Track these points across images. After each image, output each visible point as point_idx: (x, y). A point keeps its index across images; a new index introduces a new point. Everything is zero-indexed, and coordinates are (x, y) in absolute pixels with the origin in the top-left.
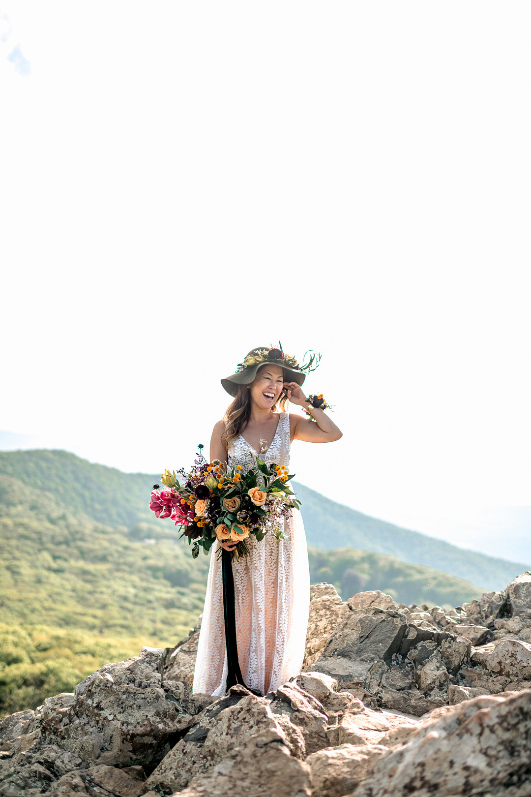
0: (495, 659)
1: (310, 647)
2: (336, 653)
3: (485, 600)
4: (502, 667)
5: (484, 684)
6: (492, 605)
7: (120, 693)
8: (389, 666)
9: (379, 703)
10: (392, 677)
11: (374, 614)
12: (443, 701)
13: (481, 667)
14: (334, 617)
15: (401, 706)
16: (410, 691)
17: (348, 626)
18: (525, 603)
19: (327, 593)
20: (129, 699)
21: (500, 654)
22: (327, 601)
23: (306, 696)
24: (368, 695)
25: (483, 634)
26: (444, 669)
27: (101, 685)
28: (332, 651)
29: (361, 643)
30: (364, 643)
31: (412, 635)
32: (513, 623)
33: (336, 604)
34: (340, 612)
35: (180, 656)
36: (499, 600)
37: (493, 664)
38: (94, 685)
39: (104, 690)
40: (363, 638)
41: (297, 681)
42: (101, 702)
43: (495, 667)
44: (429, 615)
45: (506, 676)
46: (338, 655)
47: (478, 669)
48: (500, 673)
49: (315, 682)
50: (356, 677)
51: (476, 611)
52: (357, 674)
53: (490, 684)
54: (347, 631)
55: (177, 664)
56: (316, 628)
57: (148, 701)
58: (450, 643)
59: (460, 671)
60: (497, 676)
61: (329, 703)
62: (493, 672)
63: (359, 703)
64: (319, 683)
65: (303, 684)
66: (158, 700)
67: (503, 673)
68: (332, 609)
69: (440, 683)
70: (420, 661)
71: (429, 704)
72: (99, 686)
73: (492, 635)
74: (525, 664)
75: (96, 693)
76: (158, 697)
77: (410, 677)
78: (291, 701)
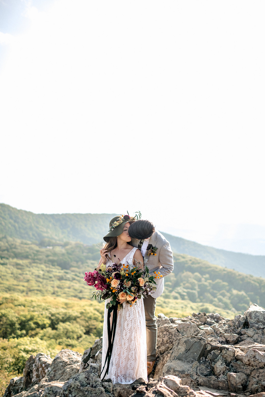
0: (246, 358)
1: (161, 351)
2: (175, 358)
3: (236, 319)
4: (250, 362)
5: (242, 370)
6: (239, 323)
7: (84, 391)
8: (200, 363)
9: (197, 384)
10: (201, 369)
11: (191, 338)
12: (225, 381)
13: (240, 361)
14: (171, 336)
15: (207, 385)
16: (211, 377)
17: (180, 344)
18: (255, 321)
19: (166, 323)
20: (89, 394)
21: (249, 356)
22: (167, 327)
23: (170, 391)
24: (193, 381)
25: (237, 339)
26: (224, 365)
27: (75, 387)
28: (173, 357)
29: (186, 353)
30: (188, 353)
31: (209, 348)
32: (250, 332)
33: (171, 329)
34: (173, 333)
35: (100, 356)
36: (243, 320)
37: (246, 360)
38: (72, 387)
39: (77, 390)
40: (187, 351)
41: (164, 381)
42: (76, 396)
43: (247, 362)
44: (212, 329)
45: (252, 366)
46: (176, 359)
47: (239, 363)
48: (249, 365)
49: (172, 382)
50: (186, 371)
51: (232, 325)
52: (187, 370)
53: (245, 370)
54: (179, 346)
55: (99, 360)
56: (163, 341)
57: (97, 395)
58: (226, 351)
59: (231, 364)
60: (247, 366)
61: (179, 392)
62: (246, 364)
63: (192, 392)
64: (174, 382)
65: (166, 383)
66: (102, 393)
67: (250, 365)
68: (169, 331)
69: (223, 371)
70: (213, 360)
71: (219, 383)
72: (74, 388)
73: (241, 338)
74: (260, 361)
75: (73, 391)
76: (102, 392)
77: (209, 368)
78: (164, 395)
